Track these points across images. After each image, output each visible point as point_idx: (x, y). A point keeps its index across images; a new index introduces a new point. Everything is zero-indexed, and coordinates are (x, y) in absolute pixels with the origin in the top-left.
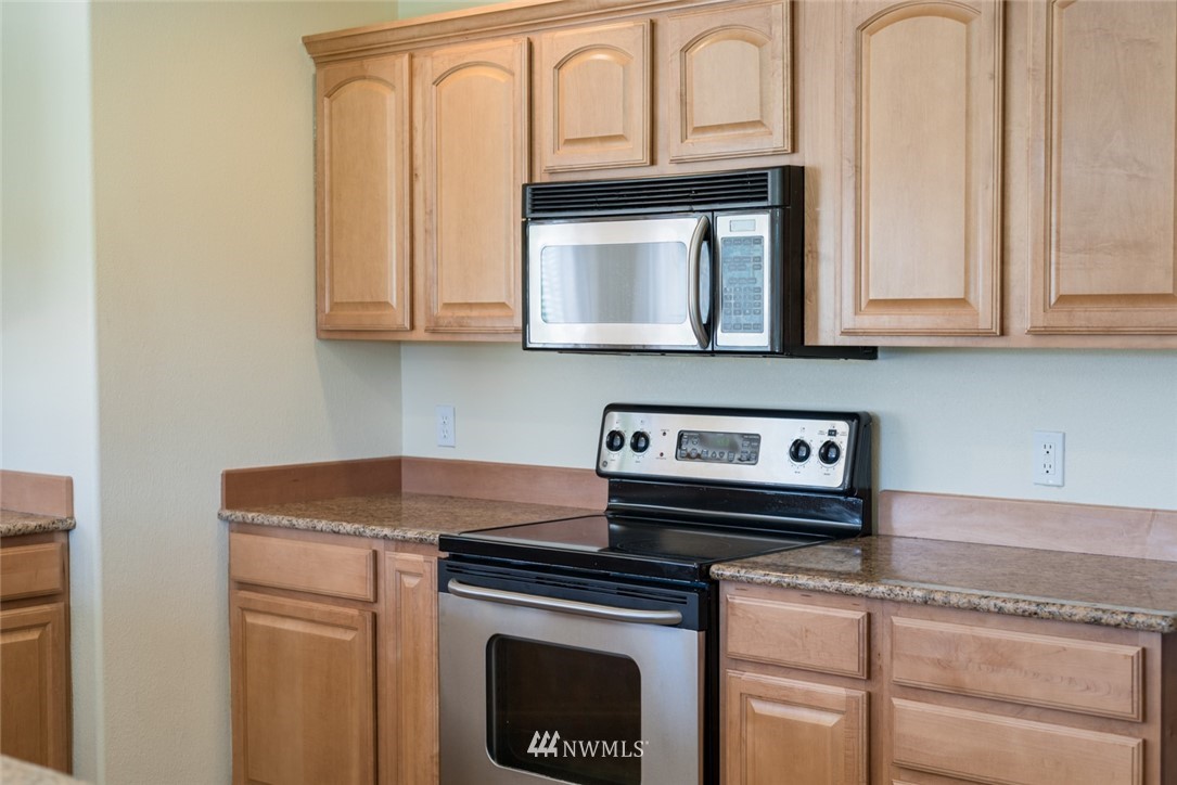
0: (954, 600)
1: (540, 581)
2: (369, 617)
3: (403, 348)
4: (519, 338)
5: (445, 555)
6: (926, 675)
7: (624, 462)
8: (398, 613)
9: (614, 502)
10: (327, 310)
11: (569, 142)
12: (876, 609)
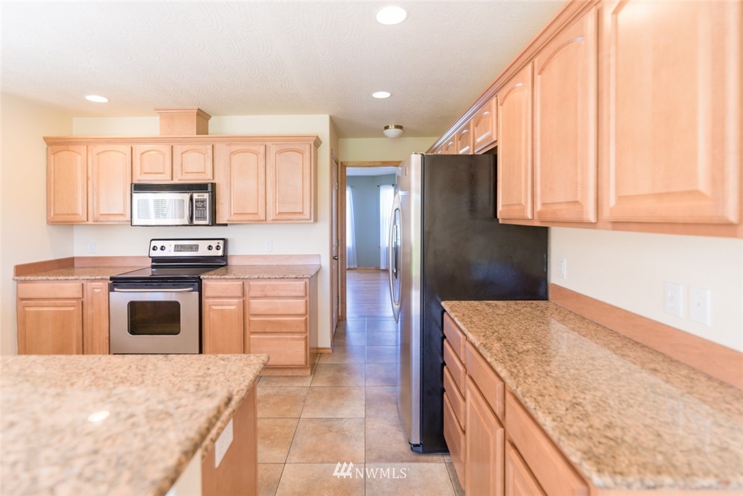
0: (265, 277)
1: (146, 285)
2: (80, 302)
3: (75, 226)
4: (130, 223)
5: (111, 282)
6: (258, 294)
7: (158, 253)
8: (92, 300)
9: (154, 264)
10: (52, 215)
11: (145, 173)
12: (245, 281)
